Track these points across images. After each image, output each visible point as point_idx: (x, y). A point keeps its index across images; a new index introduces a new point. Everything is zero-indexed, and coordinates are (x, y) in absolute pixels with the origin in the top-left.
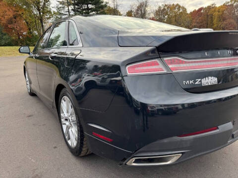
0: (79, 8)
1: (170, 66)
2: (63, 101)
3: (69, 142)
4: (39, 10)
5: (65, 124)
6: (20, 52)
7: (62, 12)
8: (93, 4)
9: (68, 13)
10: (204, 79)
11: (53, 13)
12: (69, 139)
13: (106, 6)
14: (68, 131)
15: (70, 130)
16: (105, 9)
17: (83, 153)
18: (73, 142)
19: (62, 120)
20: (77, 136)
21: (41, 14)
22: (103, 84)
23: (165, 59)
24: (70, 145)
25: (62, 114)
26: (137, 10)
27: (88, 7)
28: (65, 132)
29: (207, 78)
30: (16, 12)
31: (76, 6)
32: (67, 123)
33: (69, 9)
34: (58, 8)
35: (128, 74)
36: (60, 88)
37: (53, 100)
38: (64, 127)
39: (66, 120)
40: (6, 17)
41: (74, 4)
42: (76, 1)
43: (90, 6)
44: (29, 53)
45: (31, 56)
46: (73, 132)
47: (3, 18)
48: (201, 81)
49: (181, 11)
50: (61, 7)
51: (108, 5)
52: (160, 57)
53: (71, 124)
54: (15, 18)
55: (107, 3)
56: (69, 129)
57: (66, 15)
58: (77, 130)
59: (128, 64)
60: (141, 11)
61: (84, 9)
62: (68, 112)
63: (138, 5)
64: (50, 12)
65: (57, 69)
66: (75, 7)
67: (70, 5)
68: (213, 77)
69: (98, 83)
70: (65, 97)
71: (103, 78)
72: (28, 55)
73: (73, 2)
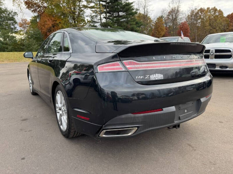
0: (110, 16)
1: (128, 66)
2: (58, 94)
3: (61, 127)
4: (74, 19)
5: (59, 113)
6: (25, 57)
7: (95, 20)
8: (124, 12)
9: (100, 21)
10: (152, 75)
11: (87, 22)
12: (61, 124)
13: (136, 13)
14: (61, 118)
15: (62, 118)
16: (136, 15)
17: (71, 136)
18: (64, 127)
19: (57, 109)
20: (67, 122)
21: (76, 22)
22: (86, 81)
23: (124, 61)
24: (62, 129)
25: (56, 105)
26: (169, 15)
27: (119, 15)
28: (58, 119)
29: (154, 75)
30: (55, 22)
31: (108, 14)
32: (61, 112)
33: (101, 18)
34: (92, 17)
35: (99, 71)
36: (56, 84)
37: (50, 96)
38: (58, 115)
39: (60, 109)
40: (46, 26)
41: (106, 13)
42: (108, 10)
43: (121, 14)
44: (32, 58)
45: (34, 60)
46: (64, 119)
47: (44, 27)
48: (149, 77)
49: (217, 14)
50: (94, 16)
51: (138, 12)
52: (120, 60)
53: (63, 113)
54: (54, 27)
55: (137, 10)
56: (62, 116)
57: (98, 22)
58: (67, 117)
59: (98, 65)
60: (172, 16)
61: (115, 17)
62: (61, 103)
63: (169, 11)
64: (84, 21)
65: (53, 70)
66: (106, 15)
67: (102, 13)
68: (159, 74)
69: (82, 80)
70: (60, 91)
71: (86, 76)
72: (31, 60)
73: (105, 10)
